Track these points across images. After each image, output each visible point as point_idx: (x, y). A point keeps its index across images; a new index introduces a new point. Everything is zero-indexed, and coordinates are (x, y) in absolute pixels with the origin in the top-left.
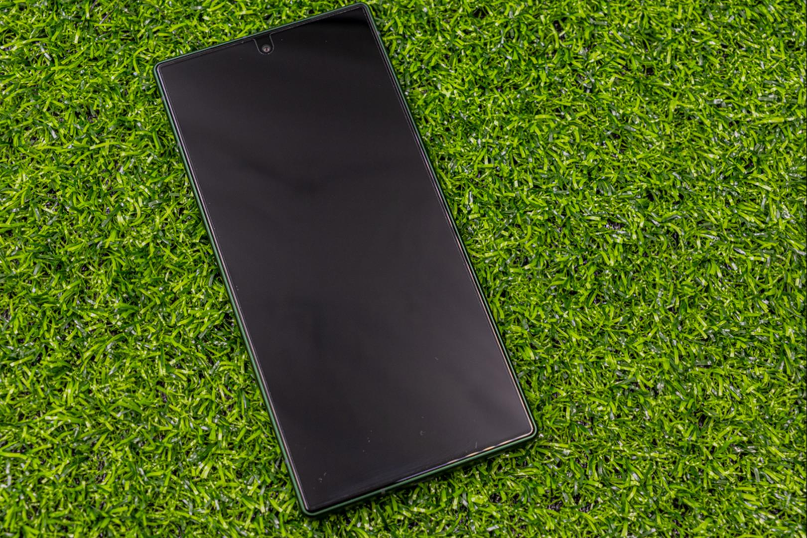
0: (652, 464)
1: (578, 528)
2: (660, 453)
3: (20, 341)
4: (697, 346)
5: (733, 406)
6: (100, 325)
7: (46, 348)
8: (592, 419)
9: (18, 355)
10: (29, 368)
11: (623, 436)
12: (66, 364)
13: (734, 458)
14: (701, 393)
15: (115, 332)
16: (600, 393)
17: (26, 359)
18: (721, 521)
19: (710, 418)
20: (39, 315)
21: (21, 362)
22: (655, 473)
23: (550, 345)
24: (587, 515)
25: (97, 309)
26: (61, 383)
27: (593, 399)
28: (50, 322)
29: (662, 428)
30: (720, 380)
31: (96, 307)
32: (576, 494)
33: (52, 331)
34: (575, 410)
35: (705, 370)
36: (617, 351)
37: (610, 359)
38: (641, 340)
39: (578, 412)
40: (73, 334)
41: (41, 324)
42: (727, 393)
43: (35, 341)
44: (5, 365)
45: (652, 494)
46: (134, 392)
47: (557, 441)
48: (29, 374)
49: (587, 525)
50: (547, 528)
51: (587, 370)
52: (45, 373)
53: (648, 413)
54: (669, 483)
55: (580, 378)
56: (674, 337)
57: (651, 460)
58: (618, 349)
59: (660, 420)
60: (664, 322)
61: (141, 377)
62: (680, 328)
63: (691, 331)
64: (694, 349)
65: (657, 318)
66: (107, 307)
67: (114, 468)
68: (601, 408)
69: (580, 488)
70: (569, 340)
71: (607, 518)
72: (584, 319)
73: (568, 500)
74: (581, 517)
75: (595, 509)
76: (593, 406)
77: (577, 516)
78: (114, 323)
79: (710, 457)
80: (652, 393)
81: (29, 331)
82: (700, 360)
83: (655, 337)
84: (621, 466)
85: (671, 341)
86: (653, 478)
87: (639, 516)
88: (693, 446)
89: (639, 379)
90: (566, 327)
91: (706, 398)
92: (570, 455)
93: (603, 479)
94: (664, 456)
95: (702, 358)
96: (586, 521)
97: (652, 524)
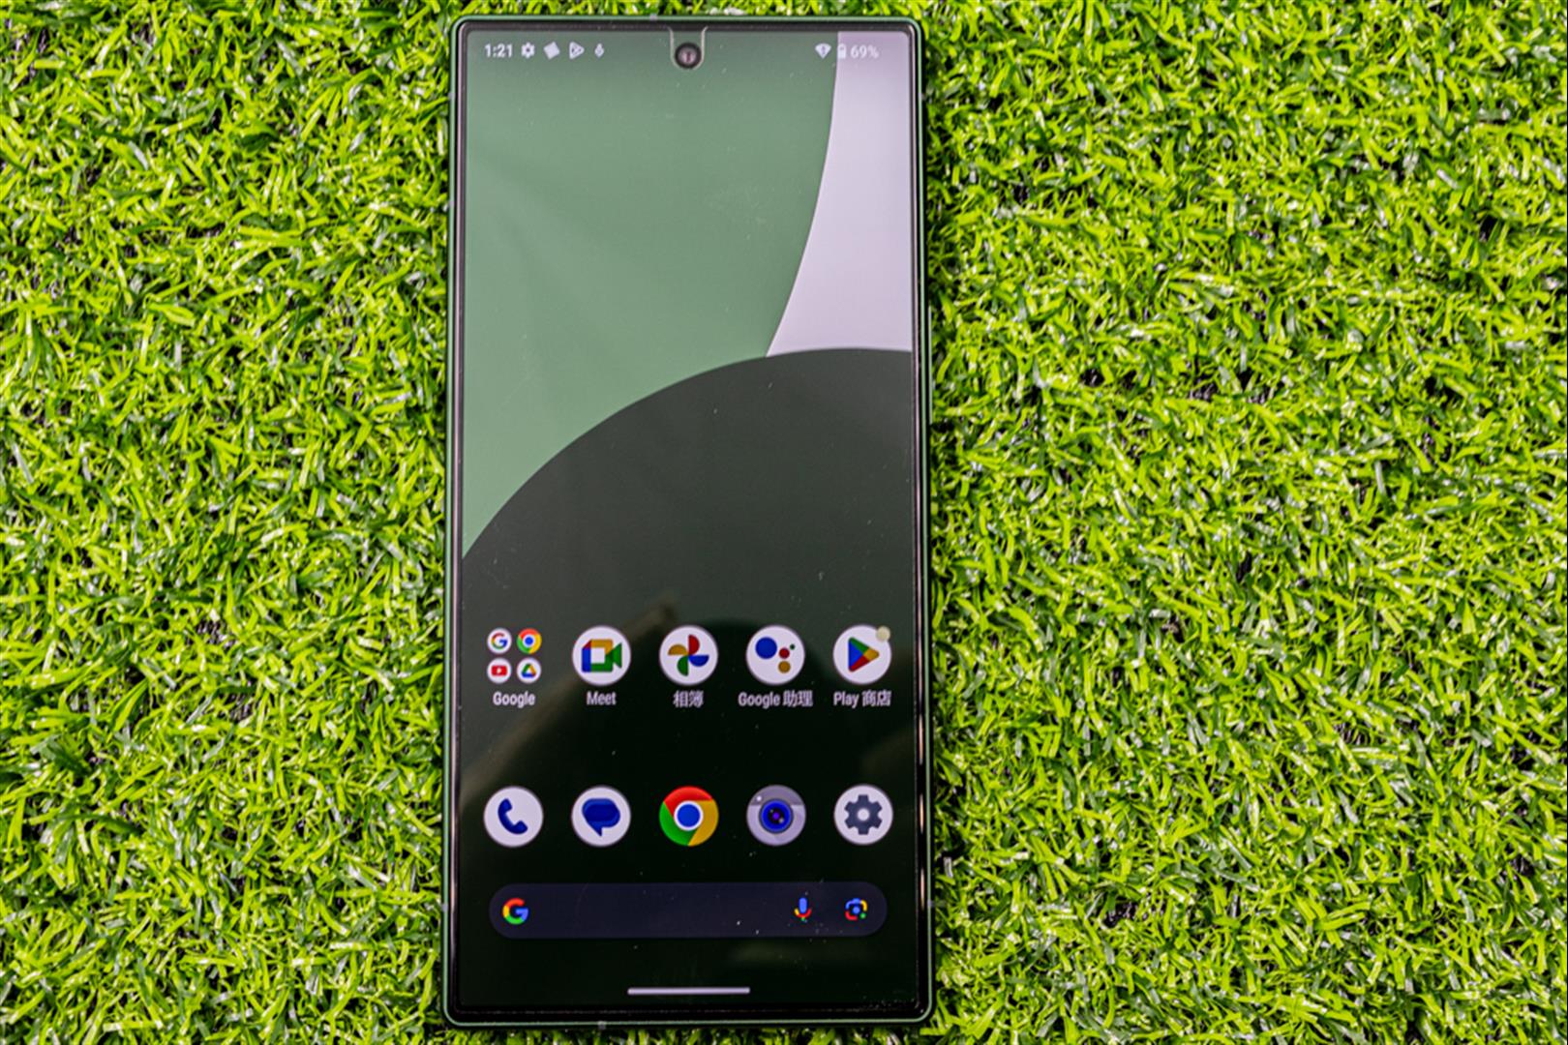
0: (1387, 314)
1: (1246, 435)
2: (1405, 291)
3: (177, 86)
4: (1483, 82)
5: (1547, 199)
6: (326, 52)
7: (228, 99)
8: (1276, 228)
9: (175, 114)
10: (199, 139)
11: (1335, 259)
12: (268, 130)
13: (1545, 298)
14: (1486, 177)
15: (357, 66)
16: (1293, 176)
17: (191, 121)
18: (1516, 418)
19: (1503, 223)
20: (210, 34)
21: (180, 126)
22: (1394, 329)
23: (1197, 82)
24: (1263, 410)
25: (321, 21)
26: (260, 168)
27: (1278, 189)
28: (232, 47)
29: (1410, 243)
30: (1525, 148)
31: (317, 17)
32: (1243, 369)
33: (237, 65)
34: (1244, 210)
35: (1496, 129)
36: (1327, 94)
37: (1312, 110)
38: (1375, 69)
39: (1251, 212)
40: (277, 70)
41: (215, 52)
42: (1538, 175)
43: (205, 85)
44: (152, 134)
45: (1388, 370)
46: (401, 182)
47: (1208, 270)
48: (199, 150)
49: (1261, 428)
50: (1189, 435)
51: (1268, 130)
52: (229, 149)
53: (1384, 214)
54: (1422, 350)
55: (1255, 147)
56: (1439, 62)
57: (1387, 304)
58: (1330, 87)
59: (1404, 227)
60: (1422, 34)
61: (413, 154)
62: (1452, 47)
63: (1473, 52)
64: (1477, 88)
65: (1407, 26)
66: (339, 15)
67: (371, 329)
68: (1294, 205)
69: (1250, 358)
70: (1235, 72)
71: (1301, 415)
72: (1266, 31)
73: (1228, 381)
74: (1251, 413)
75: (1278, 398)
76: (1279, 202)
77: (1245, 411)
78: (353, 48)
79: (1500, 297)
80: (1394, 176)
81: (193, 65)
82: (1487, 108)
83: (1402, 64)
84: (1329, 315)
85: (1433, 71)
86: (1390, 338)
87: (1360, 410)
88: (1469, 276)
89: (1370, 147)
90: (1229, 46)
91: (1497, 183)
92: (1234, 296)
93: (1295, 340)
94: (1411, 296)
95: (1492, 105)
96: (1261, 419)
97: (1385, 424)
